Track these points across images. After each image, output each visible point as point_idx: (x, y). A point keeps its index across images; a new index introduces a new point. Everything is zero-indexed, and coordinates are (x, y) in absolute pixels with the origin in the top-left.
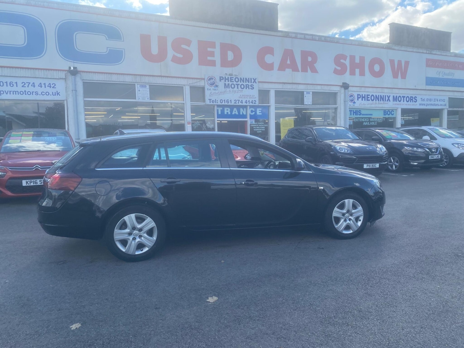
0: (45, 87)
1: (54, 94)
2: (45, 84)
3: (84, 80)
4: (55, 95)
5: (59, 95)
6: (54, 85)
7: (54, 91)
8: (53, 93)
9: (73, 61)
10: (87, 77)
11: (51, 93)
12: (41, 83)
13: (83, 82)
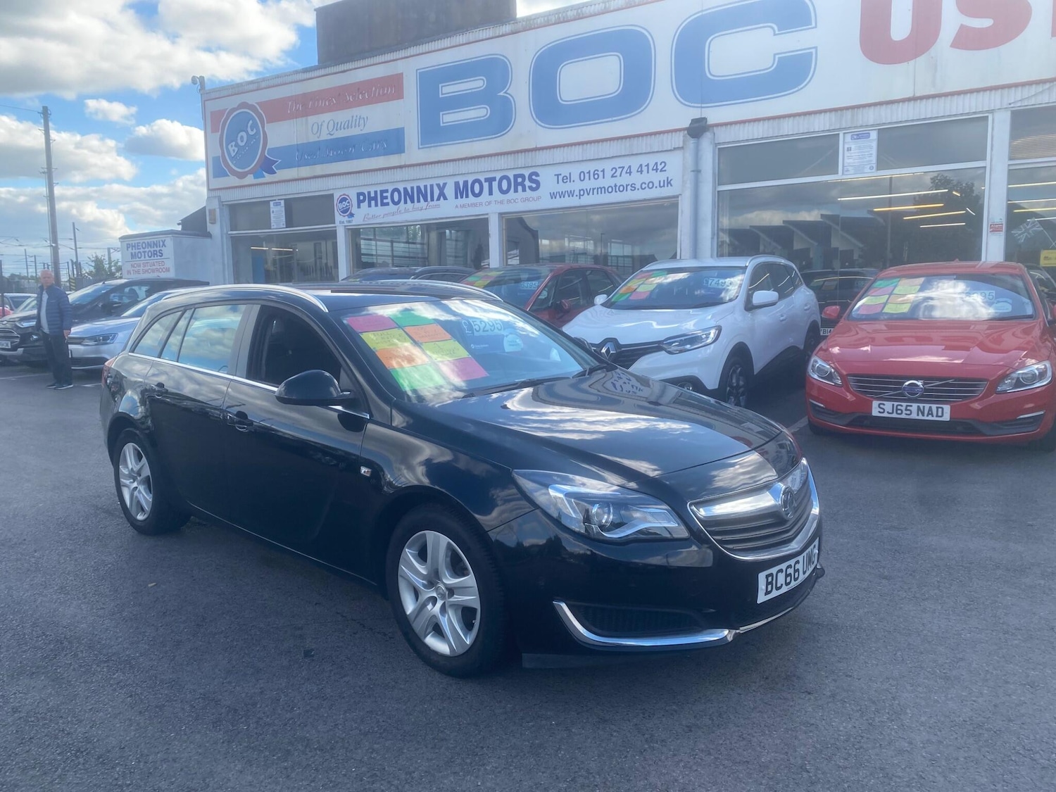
0: (648, 172)
1: (662, 185)
2: (648, 165)
3: (719, 144)
4: (664, 186)
5: (671, 185)
6: (663, 164)
7: (662, 177)
8: (660, 182)
9: (700, 105)
10: (725, 136)
11: (656, 184)
12: (641, 165)
13: (719, 149)
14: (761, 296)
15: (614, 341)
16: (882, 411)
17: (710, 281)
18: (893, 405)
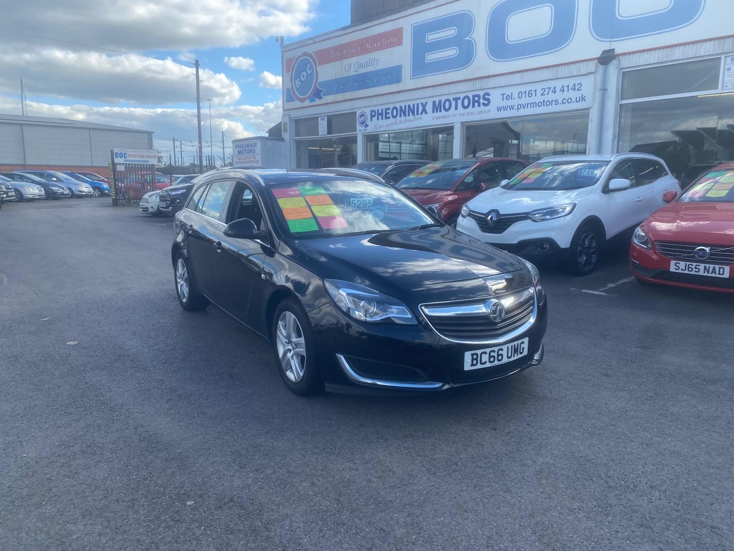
0: (568, 91)
1: (578, 100)
2: (568, 86)
3: (623, 68)
4: (579, 101)
5: (585, 101)
6: (580, 85)
7: (578, 94)
8: (576, 98)
9: (610, 40)
10: (628, 63)
11: (574, 100)
12: (563, 86)
13: (623, 72)
14: (615, 183)
15: (496, 211)
16: (677, 268)
17: (583, 171)
18: (686, 264)
